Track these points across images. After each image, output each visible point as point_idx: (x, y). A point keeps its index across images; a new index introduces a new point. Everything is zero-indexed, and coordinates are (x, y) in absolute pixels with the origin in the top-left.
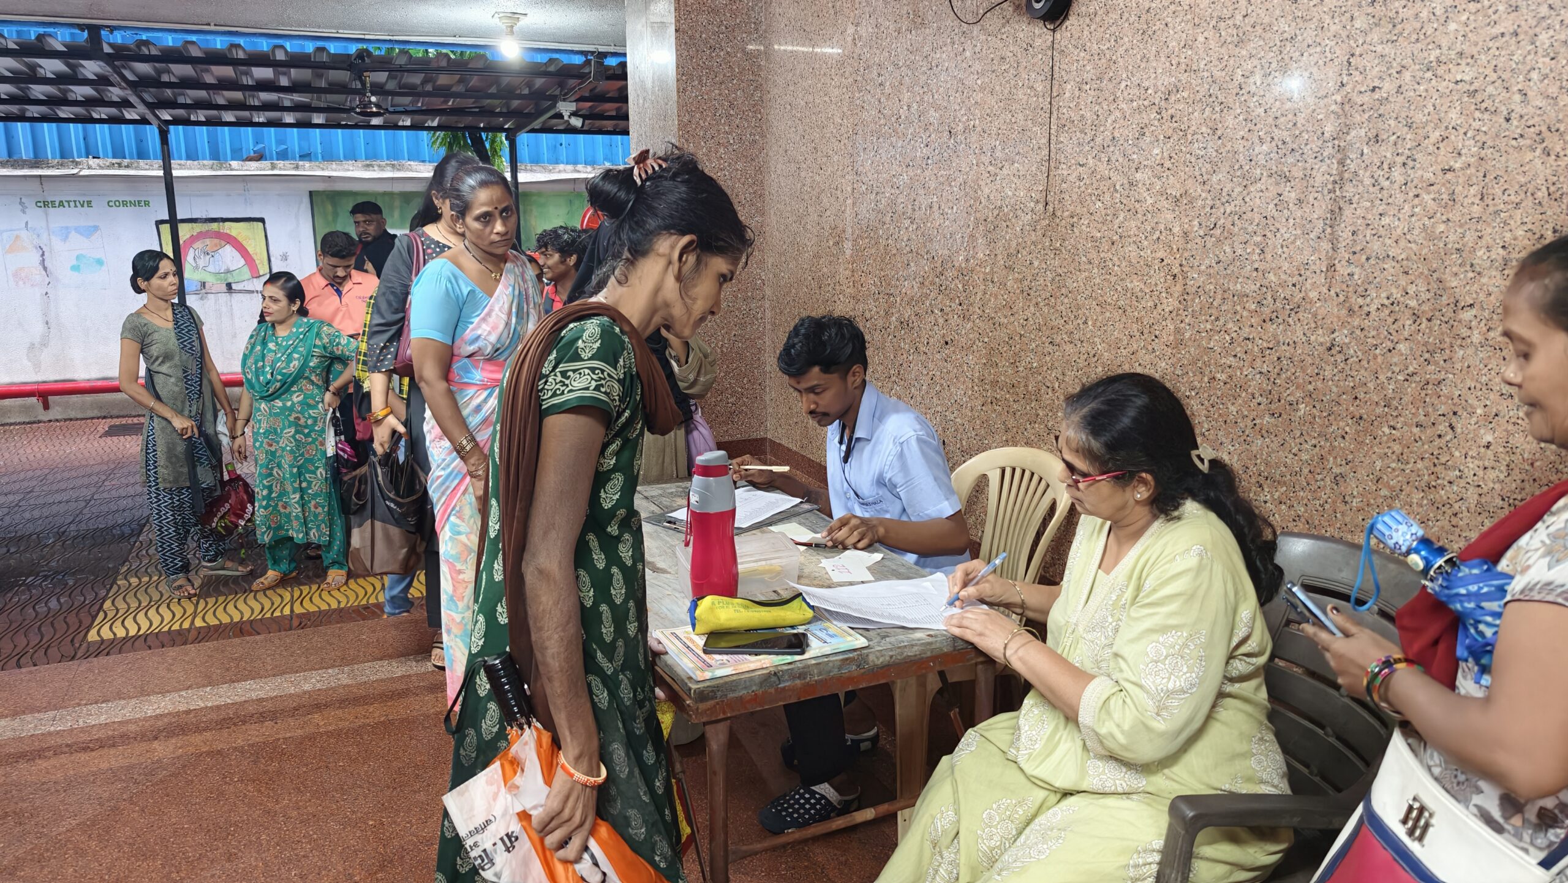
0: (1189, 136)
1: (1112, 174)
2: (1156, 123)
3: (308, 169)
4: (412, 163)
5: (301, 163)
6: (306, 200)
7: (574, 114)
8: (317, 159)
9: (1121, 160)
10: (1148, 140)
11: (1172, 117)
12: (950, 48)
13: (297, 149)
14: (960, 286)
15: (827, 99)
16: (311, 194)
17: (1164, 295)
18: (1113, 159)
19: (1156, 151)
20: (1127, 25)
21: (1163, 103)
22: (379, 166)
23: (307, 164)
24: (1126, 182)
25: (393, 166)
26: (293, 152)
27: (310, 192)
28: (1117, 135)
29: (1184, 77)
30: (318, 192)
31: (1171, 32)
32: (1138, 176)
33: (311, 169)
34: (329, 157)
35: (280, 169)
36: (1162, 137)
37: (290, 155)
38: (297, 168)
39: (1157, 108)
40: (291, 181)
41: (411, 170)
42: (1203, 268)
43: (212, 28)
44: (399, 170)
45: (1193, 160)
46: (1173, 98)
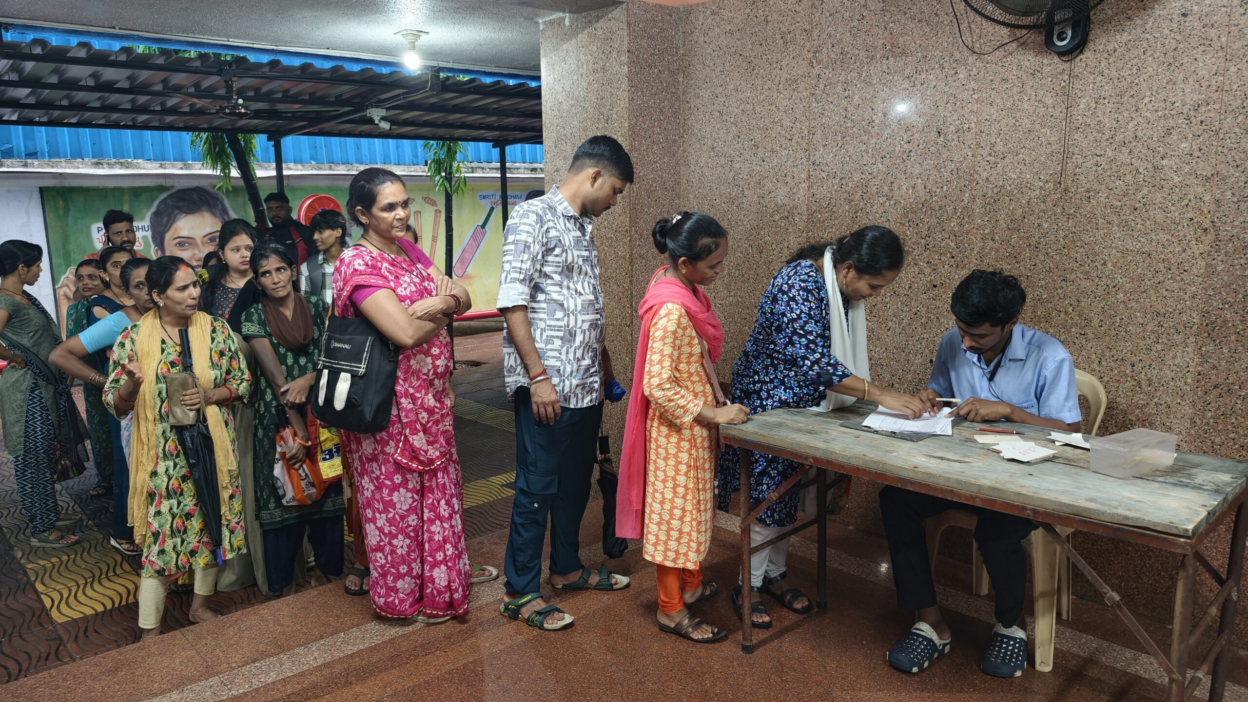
0: (1221, 136)
1: (1134, 161)
2: (1184, 126)
3: (36, 167)
4: (140, 161)
5: (29, 161)
6: (37, 195)
7: (383, 119)
8: (43, 157)
9: (1144, 151)
10: (1175, 137)
11: (1202, 122)
12: (938, 71)
13: (23, 148)
14: (952, 244)
15: (773, 108)
16: (42, 190)
17: (1194, 243)
18: (1136, 151)
19: (1184, 145)
20: (1150, 59)
21: (1192, 113)
22: (108, 164)
23: (36, 163)
24: (1150, 166)
25: (122, 164)
26: (19, 151)
27: (40, 188)
28: (1139, 134)
29: (1215, 96)
30: (48, 188)
31: (1201, 64)
32: (1164, 162)
33: (40, 166)
34: (54, 154)
35: (8, 166)
36: (1191, 135)
37: (15, 153)
38: (26, 165)
39: (1185, 116)
40: (25, 178)
41: (139, 168)
42: (1236, 223)
43: (117, 31)
44: (127, 168)
45: (1225, 151)
46: (1203, 109)
